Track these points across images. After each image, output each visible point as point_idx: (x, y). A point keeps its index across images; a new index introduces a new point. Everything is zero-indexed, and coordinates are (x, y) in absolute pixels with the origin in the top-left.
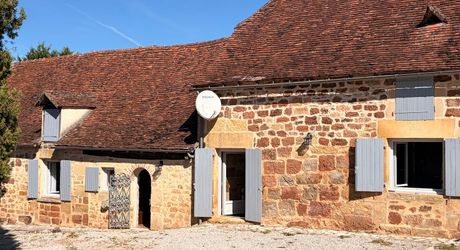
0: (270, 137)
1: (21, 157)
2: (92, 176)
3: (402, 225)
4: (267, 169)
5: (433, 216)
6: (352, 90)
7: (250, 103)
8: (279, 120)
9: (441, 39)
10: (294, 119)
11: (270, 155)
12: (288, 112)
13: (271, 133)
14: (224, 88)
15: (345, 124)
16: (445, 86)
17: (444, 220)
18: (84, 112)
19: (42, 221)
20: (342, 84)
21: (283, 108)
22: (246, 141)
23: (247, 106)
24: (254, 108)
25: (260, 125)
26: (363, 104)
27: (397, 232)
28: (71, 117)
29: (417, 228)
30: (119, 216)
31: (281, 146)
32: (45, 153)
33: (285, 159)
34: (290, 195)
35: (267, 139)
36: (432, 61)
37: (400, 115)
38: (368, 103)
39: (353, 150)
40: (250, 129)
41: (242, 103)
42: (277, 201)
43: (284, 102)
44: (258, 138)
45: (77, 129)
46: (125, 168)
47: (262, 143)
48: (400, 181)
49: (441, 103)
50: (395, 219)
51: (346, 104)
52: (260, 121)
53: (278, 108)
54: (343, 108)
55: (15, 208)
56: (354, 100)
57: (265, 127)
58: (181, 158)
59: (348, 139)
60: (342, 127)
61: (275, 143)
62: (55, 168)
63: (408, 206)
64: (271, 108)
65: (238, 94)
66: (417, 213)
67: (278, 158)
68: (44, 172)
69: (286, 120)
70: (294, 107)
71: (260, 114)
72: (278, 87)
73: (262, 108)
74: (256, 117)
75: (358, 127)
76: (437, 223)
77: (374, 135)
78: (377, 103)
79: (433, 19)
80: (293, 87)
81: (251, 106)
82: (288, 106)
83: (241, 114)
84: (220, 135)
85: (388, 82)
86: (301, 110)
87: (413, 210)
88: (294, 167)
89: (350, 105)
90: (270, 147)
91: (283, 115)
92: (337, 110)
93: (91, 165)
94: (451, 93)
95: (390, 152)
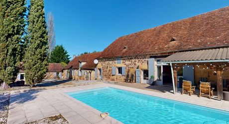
1: (77, 70)
2: (84, 72)
5: (121, 79)
7: (101, 61)
9: (125, 51)
11: (104, 69)
14: (98, 59)
15: (112, 64)
16: (122, 59)
18: (85, 63)
20: (111, 58)
22: (101, 67)
25: (102, 65)
26: (113, 61)
28: (83, 64)
32: (80, 69)
34: (106, 75)
36: (121, 55)
37: (117, 63)
42: (104, 76)
43: (105, 61)
45: (84, 66)
46: (88, 71)
47: (103, 67)
48: (119, 73)
49: (122, 61)
50: (117, 79)
58: (93, 70)
62: (80, 70)
66: (119, 78)
68: (80, 71)
72: (104, 59)
74: (102, 63)
78: (115, 61)
80: (106, 59)
83: (100, 63)
84: (98, 66)
85: (116, 58)
86: (107, 62)
88: (106, 71)
91: (105, 63)
92: (111, 62)
95: (117, 69)
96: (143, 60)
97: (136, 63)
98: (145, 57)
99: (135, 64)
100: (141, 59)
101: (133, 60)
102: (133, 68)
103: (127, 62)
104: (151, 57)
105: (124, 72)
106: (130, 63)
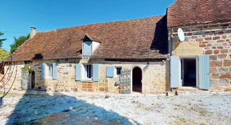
0: (213, 50)
1: (72, 63)
4: (212, 64)
7: (201, 34)
8: (218, 42)
10: (228, 40)
11: (214, 58)
12: (224, 37)
13: (214, 48)
19: (83, 90)
21: (221, 36)
23: (198, 36)
24: (203, 36)
25: (206, 44)
30: (125, 88)
31: (220, 53)
32: (84, 61)
33: (223, 60)
34: (226, 76)
35: (211, 51)
40: (200, 46)
41: (195, 34)
42: (218, 79)
43: (221, 33)
44: (205, 50)
47: (208, 52)
52: (206, 42)
53: (217, 35)
55: (69, 85)
57: (210, 45)
58: (159, 61)
61: (216, 52)
64: (213, 36)
65: (193, 30)
67: (218, 59)
69: (222, 41)
70: (228, 35)
71: (206, 39)
72: (218, 26)
73: (208, 36)
74: (204, 41)
80: (227, 25)
81: (201, 36)
82: (224, 35)
83: (194, 40)
84: (182, 49)
90: (213, 54)
91: (221, 39)
93: (109, 65)
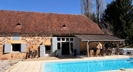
3: (13, 58)
5: (19, 56)
6: (4, 35)
9: (20, 28)
15: (3, 41)
16: (21, 35)
17: (21, 56)
20: (2, 34)
26: (6, 37)
27: (12, 59)
29: (16, 58)
36: (19, 31)
37: (13, 39)
38: (7, 37)
39: (4, 46)
48: (13, 50)
49: (21, 38)
51: (3, 37)
54: (2, 38)
56: (4, 37)
59: (3, 44)
60: (2, 41)
63: (14, 55)
66: (16, 55)
75: (5, 41)
76: (20, 57)
77: (8, 43)
78: (9, 37)
79: (19, 24)
85: (11, 34)
87: (15, 55)
89: (4, 38)
94: (22, 36)
95: (11, 46)
96: (47, 38)
97: (40, 40)
98: (49, 36)
99: (38, 41)
100: (45, 37)
101: (36, 38)
102: (35, 44)
103: (28, 39)
104: (54, 36)
105: (24, 48)
106: (32, 39)
